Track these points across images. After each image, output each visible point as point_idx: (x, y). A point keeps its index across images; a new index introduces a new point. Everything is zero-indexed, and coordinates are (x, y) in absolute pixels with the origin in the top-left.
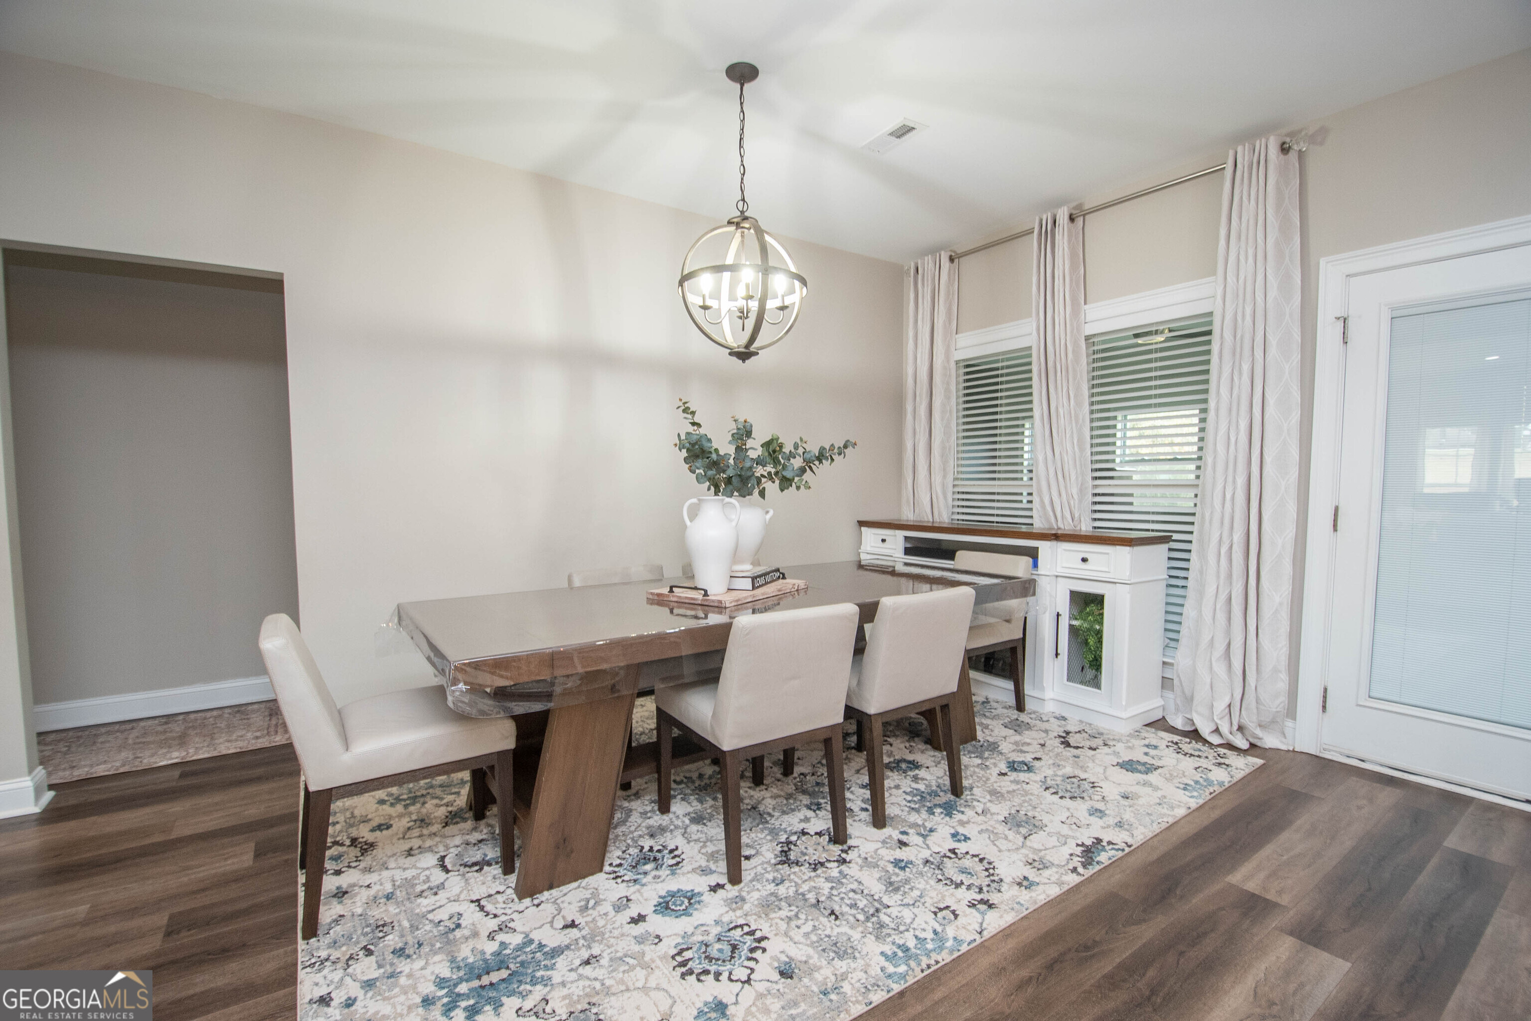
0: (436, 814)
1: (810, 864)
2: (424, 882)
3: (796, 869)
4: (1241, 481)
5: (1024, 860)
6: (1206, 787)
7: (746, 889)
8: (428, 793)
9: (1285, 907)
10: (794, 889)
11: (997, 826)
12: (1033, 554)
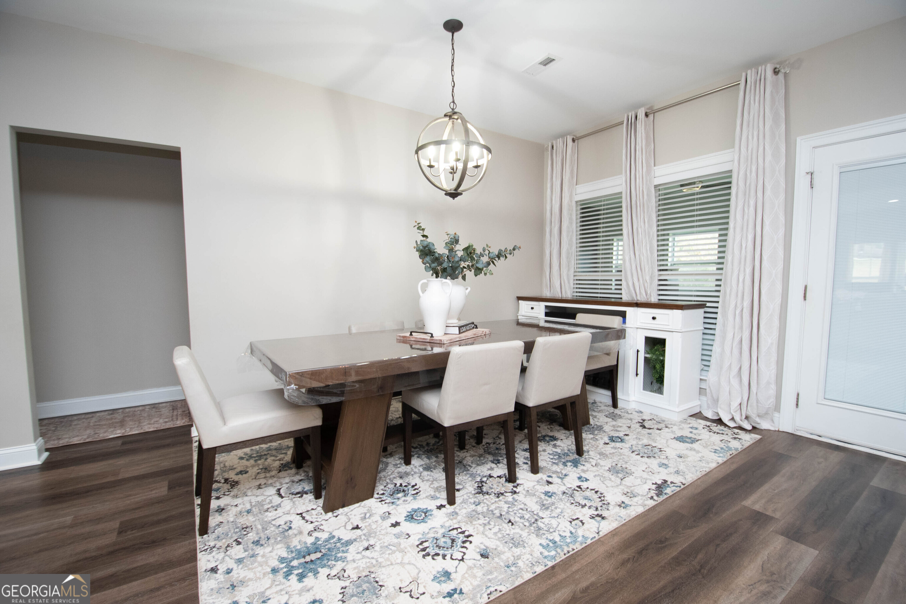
0: (274, 465)
1: (495, 494)
2: (269, 503)
3: (487, 496)
4: (749, 270)
5: (622, 492)
6: (727, 451)
7: (458, 508)
8: (268, 453)
9: (777, 519)
10: (487, 508)
11: (605, 473)
12: (623, 315)
